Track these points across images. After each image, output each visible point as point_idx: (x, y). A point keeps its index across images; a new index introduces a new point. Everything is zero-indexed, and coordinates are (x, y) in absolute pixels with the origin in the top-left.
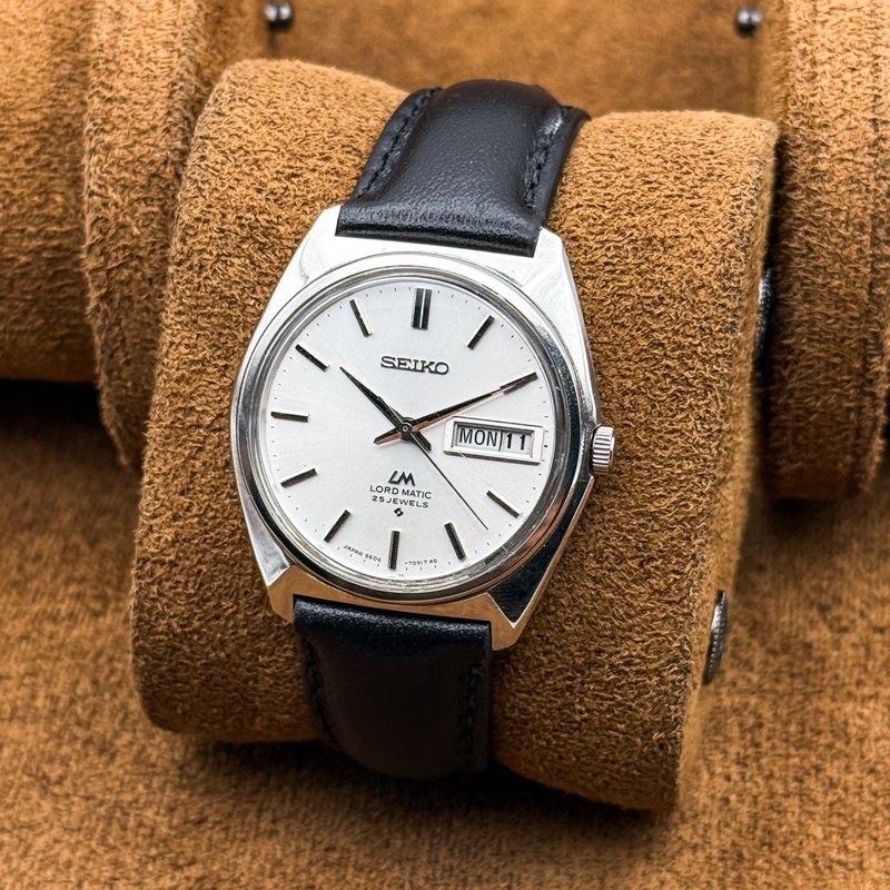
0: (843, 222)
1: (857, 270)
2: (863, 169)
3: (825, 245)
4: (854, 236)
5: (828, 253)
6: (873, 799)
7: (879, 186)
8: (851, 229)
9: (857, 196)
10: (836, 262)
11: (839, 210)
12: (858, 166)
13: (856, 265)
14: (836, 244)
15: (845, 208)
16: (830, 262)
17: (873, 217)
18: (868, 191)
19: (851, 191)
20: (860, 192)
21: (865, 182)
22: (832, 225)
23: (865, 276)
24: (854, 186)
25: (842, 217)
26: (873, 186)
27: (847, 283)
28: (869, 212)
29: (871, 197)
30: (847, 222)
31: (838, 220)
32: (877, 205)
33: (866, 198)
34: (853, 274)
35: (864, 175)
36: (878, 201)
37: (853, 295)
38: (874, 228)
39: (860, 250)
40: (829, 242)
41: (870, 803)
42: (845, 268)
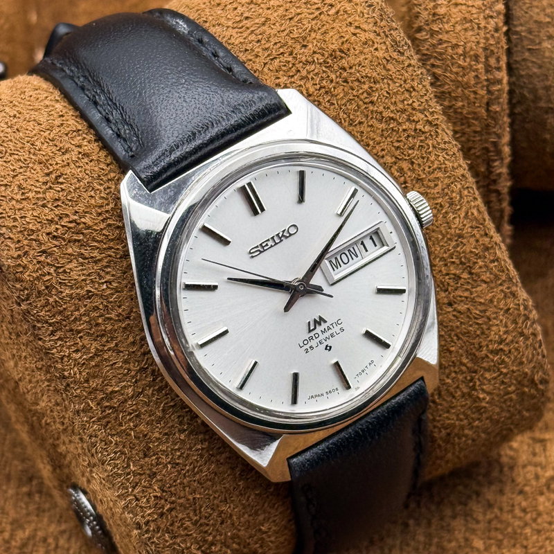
0: (461, 55)
1: (475, 93)
2: (474, 11)
3: (448, 75)
4: (471, 66)
5: (452, 81)
6: (522, 515)
7: (488, 23)
8: (468, 60)
9: (471, 33)
10: (458, 87)
11: (457, 46)
12: (470, 9)
13: (474, 89)
14: (457, 73)
15: (462, 43)
16: (453, 88)
17: (485, 49)
18: (479, 28)
19: (466, 30)
20: (473, 29)
21: (477, 21)
22: (453, 58)
23: (483, 97)
24: (468, 25)
25: (460, 51)
26: (483, 24)
27: (469, 104)
28: (482, 45)
29: (482, 33)
30: (464, 55)
31: (457, 54)
32: (487, 39)
33: (478, 34)
34: (472, 96)
35: (475, 16)
36: (488, 36)
37: (475, 113)
38: (487, 58)
39: (477, 76)
40: (451, 72)
41: (520, 518)
42: (466, 91)
